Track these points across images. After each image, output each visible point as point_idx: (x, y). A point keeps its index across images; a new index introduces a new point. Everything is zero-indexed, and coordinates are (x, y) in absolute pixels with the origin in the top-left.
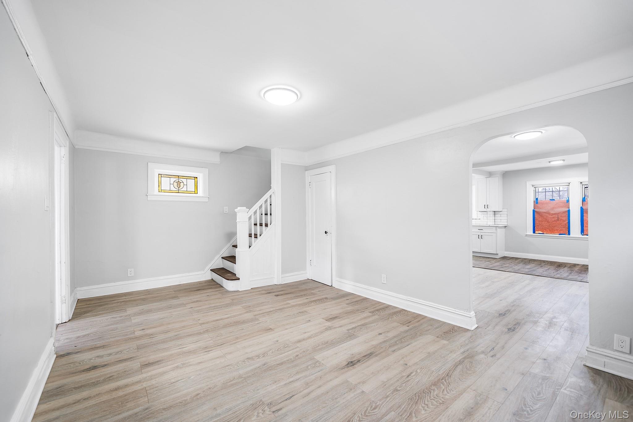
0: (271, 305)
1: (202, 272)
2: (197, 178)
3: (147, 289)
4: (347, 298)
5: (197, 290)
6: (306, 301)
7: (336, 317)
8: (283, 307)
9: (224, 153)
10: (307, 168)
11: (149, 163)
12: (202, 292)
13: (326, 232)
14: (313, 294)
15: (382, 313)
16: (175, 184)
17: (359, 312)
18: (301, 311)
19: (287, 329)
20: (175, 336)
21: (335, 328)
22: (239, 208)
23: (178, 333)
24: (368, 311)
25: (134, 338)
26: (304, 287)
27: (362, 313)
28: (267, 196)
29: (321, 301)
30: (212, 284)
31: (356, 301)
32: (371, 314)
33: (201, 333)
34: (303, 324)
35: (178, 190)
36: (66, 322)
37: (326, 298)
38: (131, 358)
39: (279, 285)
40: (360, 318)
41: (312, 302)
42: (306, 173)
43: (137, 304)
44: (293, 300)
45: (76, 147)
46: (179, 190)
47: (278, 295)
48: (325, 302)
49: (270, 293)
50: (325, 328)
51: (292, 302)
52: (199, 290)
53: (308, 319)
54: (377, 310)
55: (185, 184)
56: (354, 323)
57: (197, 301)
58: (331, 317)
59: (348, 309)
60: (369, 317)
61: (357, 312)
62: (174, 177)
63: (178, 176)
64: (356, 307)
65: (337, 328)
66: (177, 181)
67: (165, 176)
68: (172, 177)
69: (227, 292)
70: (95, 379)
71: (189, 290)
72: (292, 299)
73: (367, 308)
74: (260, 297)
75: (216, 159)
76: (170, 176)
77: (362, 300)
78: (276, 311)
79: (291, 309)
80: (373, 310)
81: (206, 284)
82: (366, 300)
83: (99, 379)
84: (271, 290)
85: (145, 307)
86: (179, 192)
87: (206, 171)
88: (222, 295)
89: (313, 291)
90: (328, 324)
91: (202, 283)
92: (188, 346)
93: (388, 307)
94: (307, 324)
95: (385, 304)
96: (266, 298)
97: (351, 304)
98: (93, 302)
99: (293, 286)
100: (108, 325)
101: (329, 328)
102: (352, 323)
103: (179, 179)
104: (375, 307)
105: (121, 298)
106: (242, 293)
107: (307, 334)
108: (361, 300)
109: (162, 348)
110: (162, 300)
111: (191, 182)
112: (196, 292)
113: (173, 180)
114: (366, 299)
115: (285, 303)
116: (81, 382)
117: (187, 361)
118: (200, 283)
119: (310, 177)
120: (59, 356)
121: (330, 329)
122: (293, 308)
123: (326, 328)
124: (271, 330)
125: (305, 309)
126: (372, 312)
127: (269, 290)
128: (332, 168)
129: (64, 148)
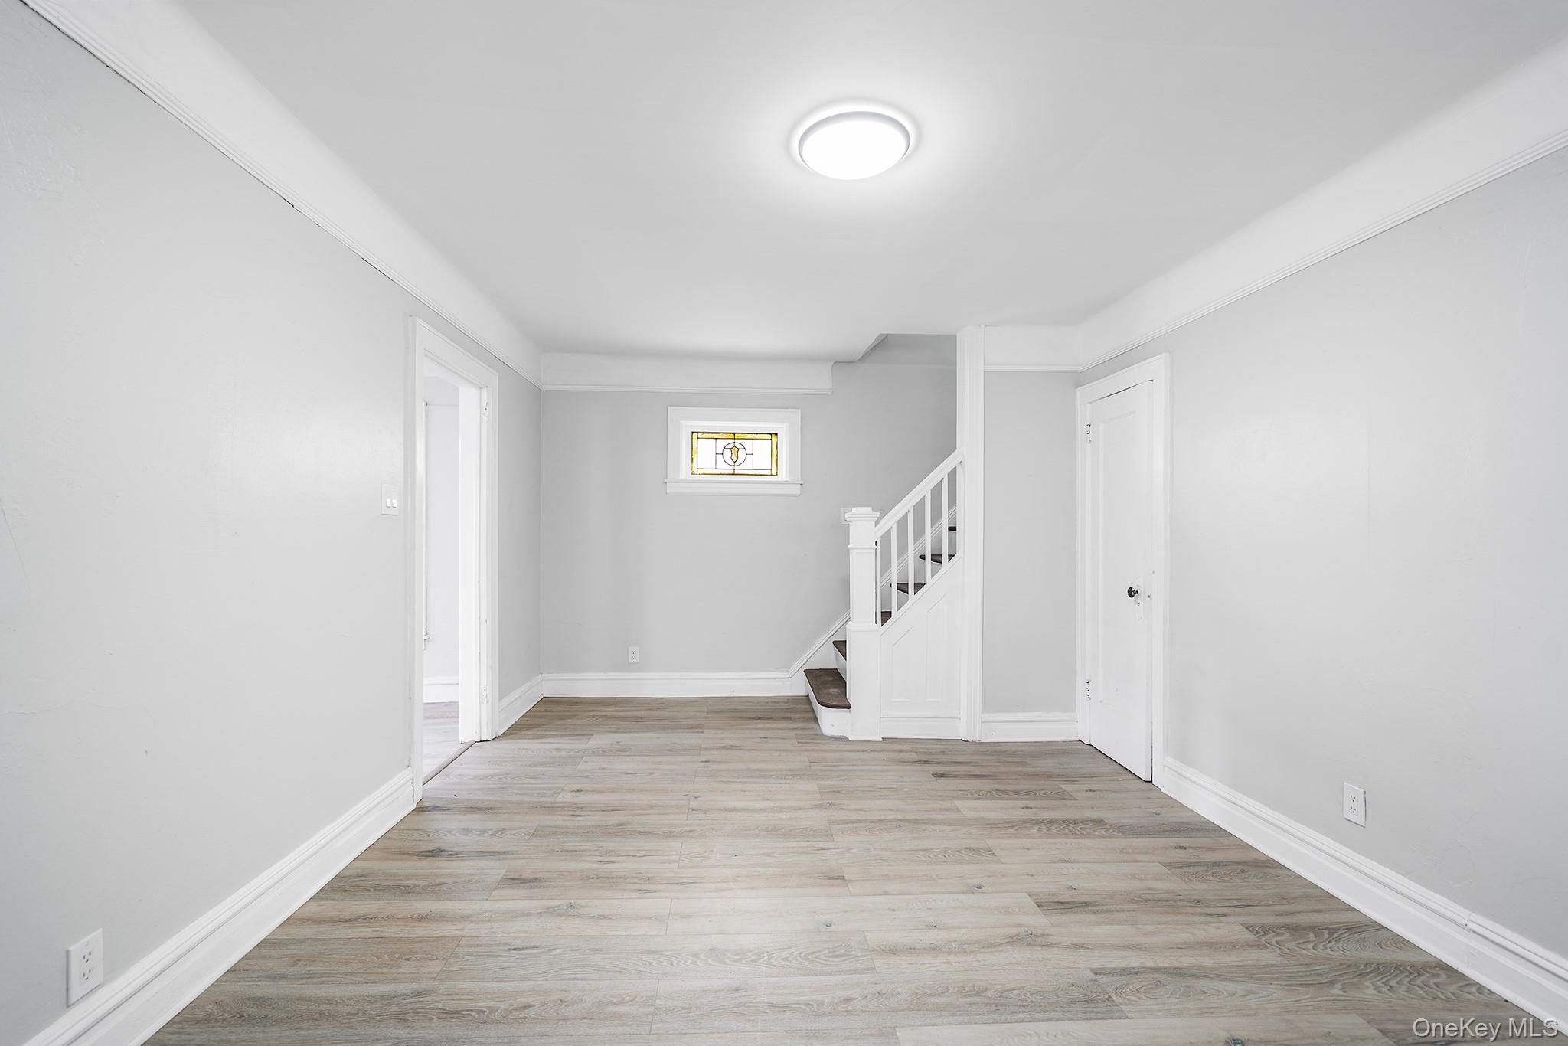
0: (898, 802)
1: (785, 674)
2: (776, 434)
3: (662, 696)
4: (1182, 841)
5: (753, 718)
6: (1019, 814)
7: (1086, 904)
8: (930, 816)
9: (842, 364)
10: (1080, 379)
11: (669, 408)
12: (759, 726)
13: (1131, 593)
14: (1062, 796)
15: (1310, 946)
16: (727, 453)
17: (1199, 910)
18: (974, 844)
19: (886, 894)
20: (618, 825)
21: (1052, 945)
22: (855, 510)
23: (630, 819)
24: (1242, 919)
25: (550, 805)
26: (1049, 765)
27: (1210, 919)
28: (940, 473)
29: (1072, 827)
30: (799, 712)
31: (1214, 864)
32: (1248, 936)
33: (672, 834)
34: (951, 893)
35: (733, 468)
36: (487, 741)
37: (1099, 822)
38: (504, 852)
39: (974, 743)
40: (1185, 937)
41: (1035, 822)
42: (1078, 394)
43: (619, 729)
44: (980, 801)
45: (544, 388)
46: (736, 467)
47: (942, 775)
48: (1082, 836)
49: (926, 762)
50: (1014, 931)
51: (969, 808)
52: (760, 718)
53: (976, 882)
54: (1293, 929)
55: (749, 451)
56: (1140, 949)
57: (732, 746)
58: (1067, 897)
59: (1160, 885)
60: (1233, 946)
61: (1190, 910)
62: (724, 436)
63: (734, 434)
64: (1199, 888)
65: (1058, 946)
66: (731, 446)
67: (706, 435)
68: (721, 436)
69: (820, 736)
70: (417, 880)
71: (739, 715)
72: (979, 795)
73: (1245, 906)
74: (888, 771)
75: (821, 381)
76: (716, 436)
77: (1245, 863)
78: (898, 824)
79: (947, 828)
80: (1269, 920)
81: (786, 706)
82: (1267, 870)
83: (420, 883)
84: (938, 753)
85: (624, 738)
86: (736, 472)
87: (795, 415)
88: (799, 743)
89: (1067, 787)
90: (1038, 921)
91: (778, 703)
92: (619, 862)
93: (1364, 928)
94: (961, 897)
95: (1351, 909)
96: (901, 777)
97: (1186, 869)
98: (559, 708)
99: (1014, 753)
100: (535, 765)
101: (1027, 939)
102: (1139, 948)
103: (736, 441)
104: (1291, 913)
105: (604, 709)
106: (848, 747)
107: (934, 932)
108: (1239, 863)
109: (570, 848)
110: (668, 728)
111: (762, 448)
112: (750, 721)
113: (722, 443)
114: (1272, 864)
115: (947, 804)
116: (395, 876)
117: (583, 903)
118: (775, 700)
119: (1089, 405)
120: (420, 809)
121: (1029, 944)
122: (958, 828)
123: (1018, 935)
124: (839, 882)
125: (992, 843)
126: (1265, 930)
127: (931, 754)
128: (1157, 366)
129: (486, 389)
